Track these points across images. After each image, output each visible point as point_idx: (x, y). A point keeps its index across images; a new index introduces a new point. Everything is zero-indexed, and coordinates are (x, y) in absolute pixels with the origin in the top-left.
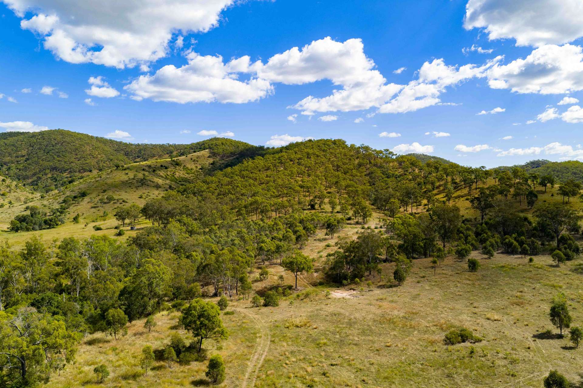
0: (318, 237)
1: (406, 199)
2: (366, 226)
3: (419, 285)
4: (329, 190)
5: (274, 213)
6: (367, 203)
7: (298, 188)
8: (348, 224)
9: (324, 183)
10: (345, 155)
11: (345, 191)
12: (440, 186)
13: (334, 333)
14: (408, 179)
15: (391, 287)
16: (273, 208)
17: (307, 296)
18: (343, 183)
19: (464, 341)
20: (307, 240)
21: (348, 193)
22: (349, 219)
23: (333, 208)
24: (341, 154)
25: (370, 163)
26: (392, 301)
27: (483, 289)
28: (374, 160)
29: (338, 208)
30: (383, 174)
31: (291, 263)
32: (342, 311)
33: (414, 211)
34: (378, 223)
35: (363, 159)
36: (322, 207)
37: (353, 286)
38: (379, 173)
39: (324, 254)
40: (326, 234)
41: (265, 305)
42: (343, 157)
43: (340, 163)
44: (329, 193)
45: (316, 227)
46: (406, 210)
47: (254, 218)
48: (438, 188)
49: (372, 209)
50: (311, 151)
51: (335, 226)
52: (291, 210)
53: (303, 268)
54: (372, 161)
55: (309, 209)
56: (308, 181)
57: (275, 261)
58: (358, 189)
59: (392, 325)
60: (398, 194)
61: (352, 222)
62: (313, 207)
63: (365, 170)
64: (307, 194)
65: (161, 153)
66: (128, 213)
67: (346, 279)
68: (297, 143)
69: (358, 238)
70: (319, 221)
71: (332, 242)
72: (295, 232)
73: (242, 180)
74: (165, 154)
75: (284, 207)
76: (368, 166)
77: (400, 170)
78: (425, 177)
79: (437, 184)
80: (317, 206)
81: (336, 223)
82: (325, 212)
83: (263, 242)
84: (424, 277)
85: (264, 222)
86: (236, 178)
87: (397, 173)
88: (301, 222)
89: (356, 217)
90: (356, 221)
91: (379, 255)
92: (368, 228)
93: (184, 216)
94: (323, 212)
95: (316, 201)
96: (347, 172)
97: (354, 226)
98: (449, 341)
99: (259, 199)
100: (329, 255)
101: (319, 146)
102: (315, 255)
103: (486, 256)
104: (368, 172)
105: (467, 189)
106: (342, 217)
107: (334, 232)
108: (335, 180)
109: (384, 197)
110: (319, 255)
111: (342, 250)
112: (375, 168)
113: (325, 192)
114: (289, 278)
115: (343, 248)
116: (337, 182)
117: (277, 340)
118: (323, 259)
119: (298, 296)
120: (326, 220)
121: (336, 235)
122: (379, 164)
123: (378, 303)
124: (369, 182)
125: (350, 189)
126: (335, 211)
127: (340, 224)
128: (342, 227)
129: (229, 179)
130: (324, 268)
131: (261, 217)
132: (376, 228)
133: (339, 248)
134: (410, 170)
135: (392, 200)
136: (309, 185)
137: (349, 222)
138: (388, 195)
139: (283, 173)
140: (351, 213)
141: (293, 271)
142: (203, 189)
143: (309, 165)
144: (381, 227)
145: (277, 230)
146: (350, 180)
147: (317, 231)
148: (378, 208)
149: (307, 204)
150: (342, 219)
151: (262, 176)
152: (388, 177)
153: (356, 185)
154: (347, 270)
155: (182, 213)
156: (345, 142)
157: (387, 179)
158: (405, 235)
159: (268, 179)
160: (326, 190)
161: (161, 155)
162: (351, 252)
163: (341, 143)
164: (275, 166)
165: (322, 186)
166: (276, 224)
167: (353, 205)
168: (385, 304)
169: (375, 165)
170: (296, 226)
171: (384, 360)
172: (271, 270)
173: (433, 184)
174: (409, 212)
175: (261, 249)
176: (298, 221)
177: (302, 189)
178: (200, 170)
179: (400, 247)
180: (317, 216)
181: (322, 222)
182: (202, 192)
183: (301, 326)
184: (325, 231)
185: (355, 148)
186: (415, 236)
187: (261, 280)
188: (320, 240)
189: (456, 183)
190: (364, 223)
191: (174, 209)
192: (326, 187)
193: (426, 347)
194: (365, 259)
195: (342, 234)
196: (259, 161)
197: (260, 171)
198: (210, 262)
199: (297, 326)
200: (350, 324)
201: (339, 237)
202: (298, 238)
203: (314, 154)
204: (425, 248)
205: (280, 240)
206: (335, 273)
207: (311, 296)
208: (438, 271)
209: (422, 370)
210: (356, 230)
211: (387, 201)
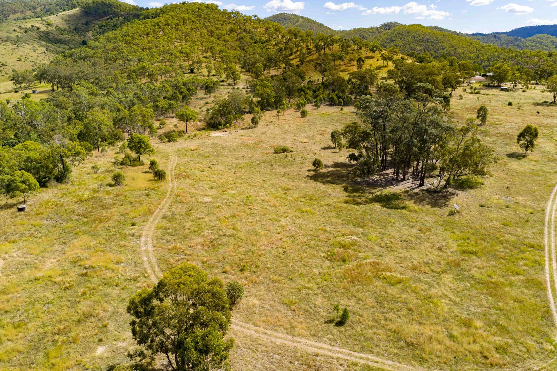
0: (199, 97)
1: (268, 64)
2: (236, 87)
3: (267, 127)
4: (205, 55)
5: (160, 77)
6: (237, 68)
7: (178, 54)
8: (222, 85)
9: (201, 48)
10: (218, 20)
11: (219, 56)
12: (297, 51)
13: (214, 152)
14: (271, 44)
15: (250, 128)
16: (159, 72)
17: (195, 136)
18: (217, 48)
19: (284, 152)
20: (191, 99)
21: (221, 58)
22: (223, 81)
23: (209, 72)
24: (214, 19)
25: (241, 28)
26: (249, 136)
27: (305, 127)
28: (245, 25)
29: (214, 72)
30: (251, 39)
31: (182, 115)
32: (218, 142)
33: (274, 74)
34: (245, 84)
35: (234, 24)
36: (200, 71)
37: (225, 130)
38: (247, 38)
39: (204, 109)
40: (205, 94)
41: (169, 141)
42: (216, 22)
43: (214, 29)
44: (205, 57)
45: (196, 89)
46: (269, 73)
47: (143, 81)
48: (295, 53)
49: (241, 72)
50: (186, 17)
51: (212, 87)
52: (174, 74)
53: (191, 119)
54: (242, 27)
55: (189, 73)
56: (187, 47)
57: (168, 115)
58: (229, 54)
59: (247, 147)
60: (263, 59)
61: (225, 83)
62: (192, 71)
63: (236, 35)
64: (186, 59)
65: (22, 9)
66: (24, 78)
67: (220, 125)
68: (171, 5)
69: (228, 97)
70: (198, 83)
71: (210, 100)
72: (181, 93)
73: (126, 45)
74: (27, 10)
75: (168, 71)
76: (239, 31)
77: (266, 36)
78: (287, 43)
79: (295, 50)
80: (195, 71)
81: (212, 85)
82: (203, 76)
83: (157, 101)
84: (271, 122)
85: (154, 85)
86: (120, 43)
87: (263, 38)
88: (184, 84)
89: (228, 79)
90: (228, 82)
91: (244, 108)
92: (238, 89)
93: (83, 80)
94: (201, 75)
95: (195, 66)
96: (221, 37)
97: (227, 87)
98: (276, 152)
99: (146, 64)
100: (208, 110)
101: (193, 11)
102: (197, 110)
103: (315, 108)
104: (238, 37)
105: (317, 54)
106: (217, 79)
107: (211, 93)
108: (209, 46)
109: (251, 62)
110: (200, 110)
111: (217, 106)
112: (244, 33)
113: (202, 56)
114: (182, 126)
115: (218, 104)
116: (211, 48)
117: (181, 156)
118: (204, 113)
119: (189, 136)
120: (204, 82)
121: (212, 95)
122: (248, 30)
123: (240, 137)
124: (240, 47)
125: (223, 54)
126: (211, 74)
127: (216, 86)
128: (217, 88)
129: (113, 45)
130: (205, 119)
131: (149, 80)
132: (243, 88)
133: (215, 104)
134: (274, 36)
135: (257, 65)
136: (188, 51)
137: (222, 83)
138: (254, 60)
139: (163, 39)
140: (224, 76)
141: (184, 120)
142: (90, 55)
143: (185, 31)
144: (247, 88)
145: (165, 91)
146: (223, 45)
147: (198, 92)
148: (247, 71)
149: (187, 68)
150: (217, 82)
151: (144, 41)
152: (255, 43)
153: (228, 51)
154: (221, 119)
155: (79, 78)
156: (218, 6)
157: (254, 44)
158: (262, 94)
159: (150, 44)
160: (203, 55)
161: (23, 11)
162: (224, 107)
163: (214, 8)
164: (154, 31)
165: (199, 51)
166: (164, 86)
167: (226, 69)
168: (244, 138)
169: (245, 31)
170: (181, 88)
171: (240, 162)
172: (167, 121)
173: (291, 49)
174: (270, 75)
175: (157, 106)
176: (182, 84)
177: (182, 55)
178: (74, 31)
179: (258, 102)
180: (197, 80)
181: (202, 84)
182: (90, 57)
183: (194, 150)
184: (204, 91)
185: (227, 13)
186: (269, 95)
187: (161, 128)
188: (200, 99)
189: (309, 49)
190: (235, 84)
191: (72, 74)
192: (202, 52)
193: (263, 156)
194: (233, 111)
195: (217, 94)
196: (138, 26)
197: (140, 36)
198: (126, 116)
199: (192, 150)
200: (223, 148)
201: (215, 96)
202: (184, 97)
203: (189, 19)
204: (276, 102)
205: (170, 99)
206: (213, 122)
207: (198, 136)
208: (281, 118)
209: (259, 164)
210: (228, 90)
211: (253, 64)
